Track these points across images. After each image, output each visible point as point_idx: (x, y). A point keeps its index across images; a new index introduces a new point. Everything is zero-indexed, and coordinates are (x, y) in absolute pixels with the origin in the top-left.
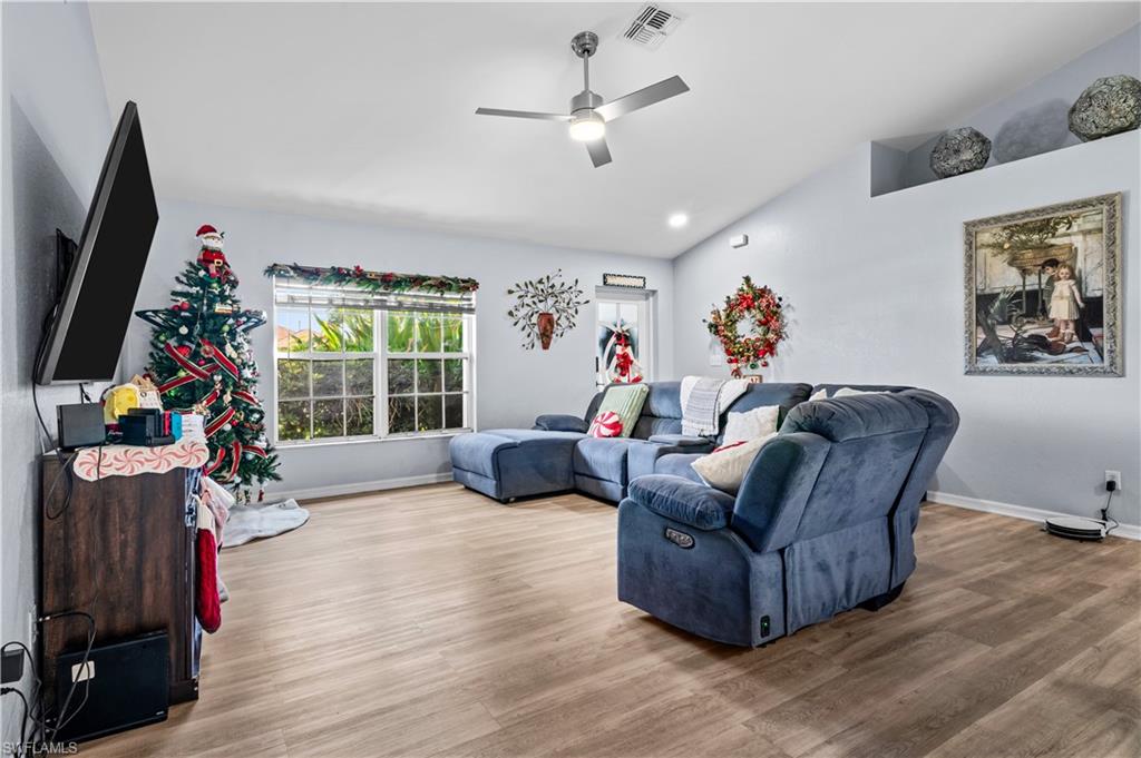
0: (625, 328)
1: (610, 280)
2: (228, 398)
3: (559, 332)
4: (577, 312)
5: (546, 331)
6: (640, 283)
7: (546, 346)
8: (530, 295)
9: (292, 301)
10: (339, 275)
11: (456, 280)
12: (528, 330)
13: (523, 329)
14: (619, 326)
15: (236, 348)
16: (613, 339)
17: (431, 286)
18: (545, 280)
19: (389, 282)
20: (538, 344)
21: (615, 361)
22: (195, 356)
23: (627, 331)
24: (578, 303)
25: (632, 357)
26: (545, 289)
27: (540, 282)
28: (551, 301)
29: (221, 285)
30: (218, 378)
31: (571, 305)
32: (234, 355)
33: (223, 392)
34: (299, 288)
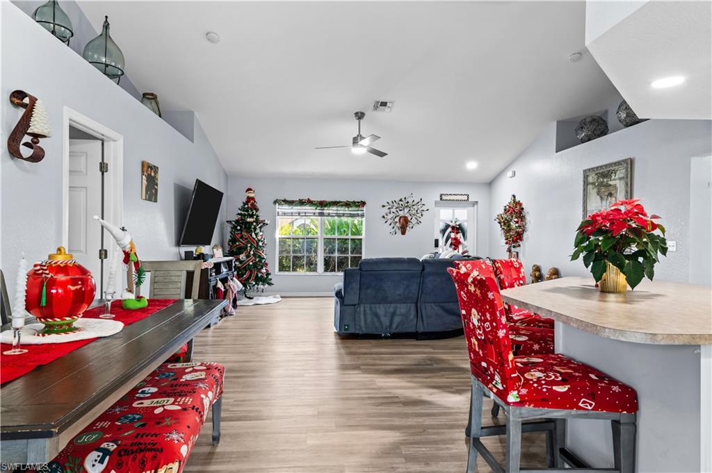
0: (458, 223)
1: (444, 198)
2: (252, 253)
3: (411, 226)
4: (422, 215)
5: (404, 225)
6: (466, 198)
7: (403, 233)
8: (394, 207)
9: (285, 214)
10: (301, 203)
11: (354, 202)
12: (393, 225)
13: (390, 224)
14: (454, 222)
15: (256, 235)
16: (450, 229)
17: (342, 206)
18: (403, 199)
19: (322, 204)
20: (399, 232)
21: (450, 241)
22: (242, 237)
23: (459, 225)
24: (423, 210)
25: (462, 240)
26: (403, 204)
27: (401, 200)
28: (406, 210)
29: (252, 211)
30: (249, 245)
31: (419, 212)
32: (255, 237)
33: (250, 250)
34: (286, 208)
